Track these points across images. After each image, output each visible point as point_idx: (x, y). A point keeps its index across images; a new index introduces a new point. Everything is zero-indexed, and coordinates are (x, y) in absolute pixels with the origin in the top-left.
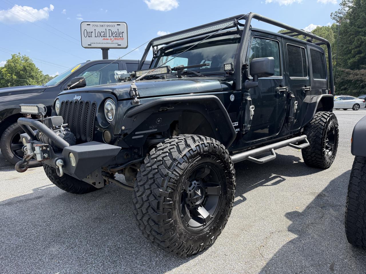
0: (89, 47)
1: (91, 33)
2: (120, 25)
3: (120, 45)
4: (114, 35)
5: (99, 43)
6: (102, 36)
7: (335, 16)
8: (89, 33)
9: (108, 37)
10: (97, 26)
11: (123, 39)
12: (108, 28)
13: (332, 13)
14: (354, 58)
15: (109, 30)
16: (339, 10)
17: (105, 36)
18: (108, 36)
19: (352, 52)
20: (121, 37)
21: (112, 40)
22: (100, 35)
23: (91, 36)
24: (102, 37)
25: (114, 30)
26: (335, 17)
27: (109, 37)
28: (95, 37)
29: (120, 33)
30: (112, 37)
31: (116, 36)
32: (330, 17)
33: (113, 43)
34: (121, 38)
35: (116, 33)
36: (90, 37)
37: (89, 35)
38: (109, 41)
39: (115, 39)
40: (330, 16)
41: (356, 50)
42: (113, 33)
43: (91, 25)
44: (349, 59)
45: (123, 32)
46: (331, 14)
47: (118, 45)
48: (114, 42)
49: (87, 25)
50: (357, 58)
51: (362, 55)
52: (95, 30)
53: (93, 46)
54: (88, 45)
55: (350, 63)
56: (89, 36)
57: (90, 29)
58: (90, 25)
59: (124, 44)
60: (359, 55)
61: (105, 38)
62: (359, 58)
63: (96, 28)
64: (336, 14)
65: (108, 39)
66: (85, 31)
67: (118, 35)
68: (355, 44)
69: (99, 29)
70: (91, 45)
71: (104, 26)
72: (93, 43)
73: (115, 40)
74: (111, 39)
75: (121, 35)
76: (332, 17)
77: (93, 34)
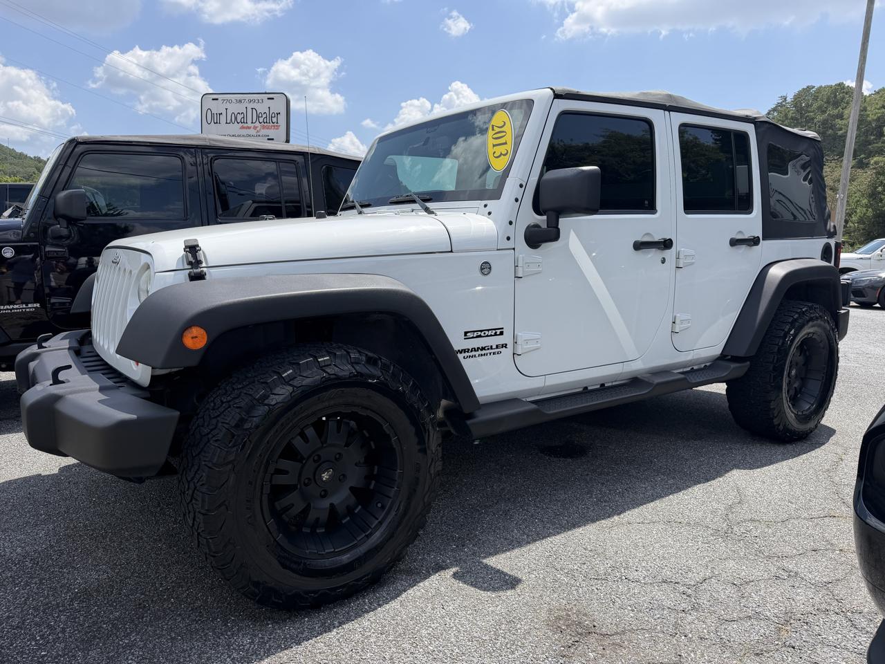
1: (218, 115)
2: (272, 99)
3: (273, 139)
4: (261, 120)
6: (239, 121)
8: (215, 115)
10: (230, 101)
11: (278, 127)
12: (250, 106)
15: (252, 109)
17: (245, 122)
18: (249, 120)
20: (275, 124)
21: (258, 129)
22: (235, 119)
23: (218, 122)
24: (238, 123)
25: (262, 108)
27: (252, 122)
28: (226, 123)
29: (273, 115)
30: (257, 123)
31: (265, 121)
33: (259, 135)
34: (274, 126)
35: (264, 116)
37: (215, 119)
38: (252, 132)
39: (264, 127)
42: (260, 115)
43: (220, 101)
45: (280, 113)
47: (268, 139)
48: (260, 133)
49: (213, 99)
52: (226, 109)
56: (215, 122)
57: (217, 107)
58: (217, 99)
59: (280, 137)
61: (245, 125)
63: (228, 105)
65: (249, 128)
66: (209, 112)
67: (269, 119)
69: (234, 108)
71: (243, 102)
73: (263, 129)
74: (255, 128)
75: (275, 120)
77: (223, 118)
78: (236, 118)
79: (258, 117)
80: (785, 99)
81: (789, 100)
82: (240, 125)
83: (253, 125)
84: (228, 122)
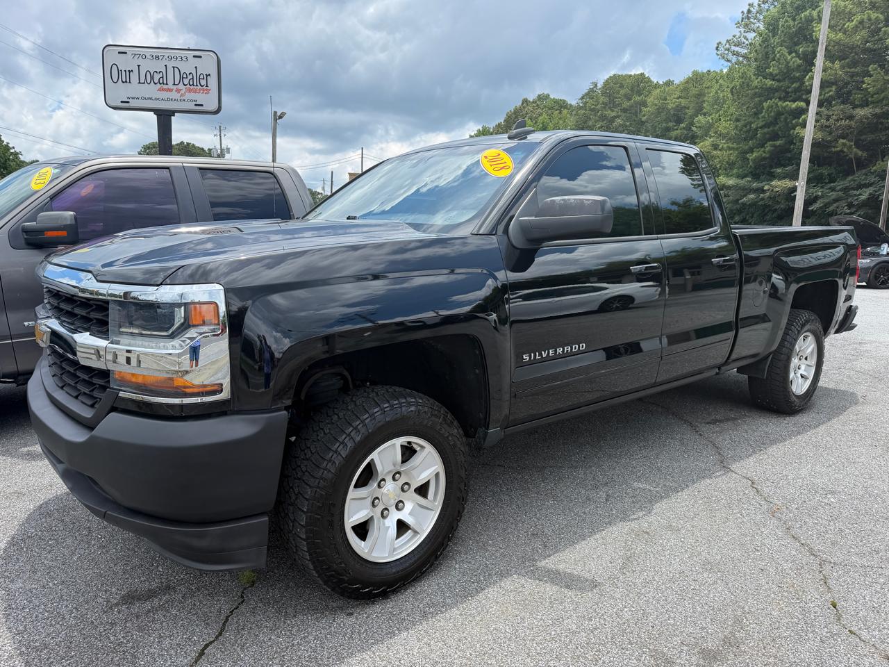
0: (124, 106)
1: (128, 73)
2: (200, 57)
3: (202, 105)
4: (186, 81)
5: (149, 99)
6: (156, 81)
7: (726, 50)
8: (124, 73)
9: (170, 86)
10: (144, 57)
11: (208, 91)
12: (171, 64)
13: (720, 43)
14: (763, 149)
15: (174, 67)
16: (734, 36)
17: (165, 82)
18: (170, 81)
19: (758, 135)
20: (204, 87)
21: (182, 92)
22: (150, 78)
23: (128, 81)
24: (156, 84)
25: (186, 68)
26: (727, 52)
27: (174, 84)
28: (139, 83)
29: (202, 77)
30: (181, 86)
31: (191, 83)
32: (716, 51)
33: (184, 100)
34: (203, 90)
35: (190, 77)
36: (126, 82)
37: (124, 77)
38: (174, 95)
39: (190, 91)
40: (715, 48)
41: (766, 130)
42: (185, 76)
43: (129, 56)
44: (751, 151)
45: (209, 75)
46: (718, 44)
47: (196, 105)
48: (186, 98)
49: (119, 53)
50: (768, 147)
51: (778, 143)
52: (139, 66)
53: (133, 104)
54: (122, 102)
55: (754, 161)
56: (124, 80)
57: (125, 63)
58: (126, 53)
59: (210, 103)
60: (771, 143)
61: (165, 87)
62: (772, 148)
63: (140, 62)
64: (728, 46)
65: (170, 90)
66: (115, 68)
67: (196, 81)
68: (763, 117)
69: (149, 65)
70: (128, 102)
71: (161, 58)
72: (133, 98)
74: (178, 91)
75: (203, 82)
76: (719, 53)
77: (134, 77)
78: (152, 78)
79: (182, 78)
80: (596, 85)
81: (599, 86)
82: (159, 86)
83: (175, 87)
84: (142, 81)
